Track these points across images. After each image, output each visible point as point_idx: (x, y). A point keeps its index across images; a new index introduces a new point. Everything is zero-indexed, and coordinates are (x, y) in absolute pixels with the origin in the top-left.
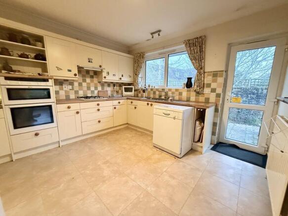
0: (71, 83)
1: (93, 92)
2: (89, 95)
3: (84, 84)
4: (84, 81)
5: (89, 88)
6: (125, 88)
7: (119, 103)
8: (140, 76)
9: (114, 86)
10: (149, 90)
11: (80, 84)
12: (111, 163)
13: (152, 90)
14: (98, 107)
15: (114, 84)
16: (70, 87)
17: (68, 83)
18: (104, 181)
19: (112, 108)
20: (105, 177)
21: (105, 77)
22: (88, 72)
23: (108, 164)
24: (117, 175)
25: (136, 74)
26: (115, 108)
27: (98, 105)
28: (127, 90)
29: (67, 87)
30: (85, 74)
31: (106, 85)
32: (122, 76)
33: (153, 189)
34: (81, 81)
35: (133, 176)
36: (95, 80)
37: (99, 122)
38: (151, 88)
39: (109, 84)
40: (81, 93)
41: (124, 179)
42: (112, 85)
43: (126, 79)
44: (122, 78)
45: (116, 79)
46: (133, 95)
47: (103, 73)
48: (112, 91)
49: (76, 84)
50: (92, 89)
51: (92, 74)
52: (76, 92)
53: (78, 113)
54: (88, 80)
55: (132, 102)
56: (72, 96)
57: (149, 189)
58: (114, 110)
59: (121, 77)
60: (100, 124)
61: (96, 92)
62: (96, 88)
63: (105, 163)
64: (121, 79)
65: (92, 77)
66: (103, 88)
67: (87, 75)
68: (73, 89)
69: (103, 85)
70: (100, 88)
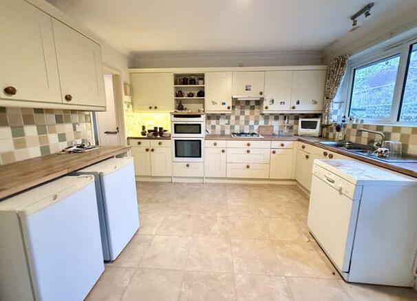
0: (228, 117)
1: (251, 127)
2: (247, 131)
3: (242, 118)
4: (242, 113)
5: (247, 122)
6: (302, 122)
7: (282, 145)
8: (336, 99)
9: (285, 119)
10: (350, 127)
11: (237, 118)
12: (228, 221)
13: (354, 126)
14: (248, 148)
15: (285, 117)
16: (226, 121)
17: (225, 116)
18: (206, 234)
19: (269, 151)
20: (210, 230)
21: (266, 108)
22: (248, 102)
23: (225, 220)
24: (222, 236)
25: (328, 97)
26: (274, 152)
27: (248, 145)
28: (305, 125)
29: (223, 122)
30: (244, 105)
31: (272, 118)
32: (298, 103)
33: (243, 280)
34: (239, 114)
35: (237, 249)
36: (257, 111)
37: (248, 167)
38: (354, 122)
39: (276, 117)
40: (237, 129)
41: (225, 245)
42: (281, 117)
43: (306, 108)
44: (297, 106)
45: (286, 109)
46: (317, 135)
47: (265, 102)
48: (280, 127)
49: (233, 118)
50: (252, 123)
51: (252, 104)
52: (232, 127)
53: (223, 151)
54: (247, 112)
55: (303, 147)
56: (228, 132)
57: (240, 276)
58: (273, 155)
59: (295, 104)
60: (249, 170)
61: (256, 127)
62: (256, 122)
63: (223, 217)
64: (294, 108)
65: (253, 108)
66: (266, 122)
67: (246, 107)
68: (229, 123)
69: (266, 117)
70: (262, 123)
